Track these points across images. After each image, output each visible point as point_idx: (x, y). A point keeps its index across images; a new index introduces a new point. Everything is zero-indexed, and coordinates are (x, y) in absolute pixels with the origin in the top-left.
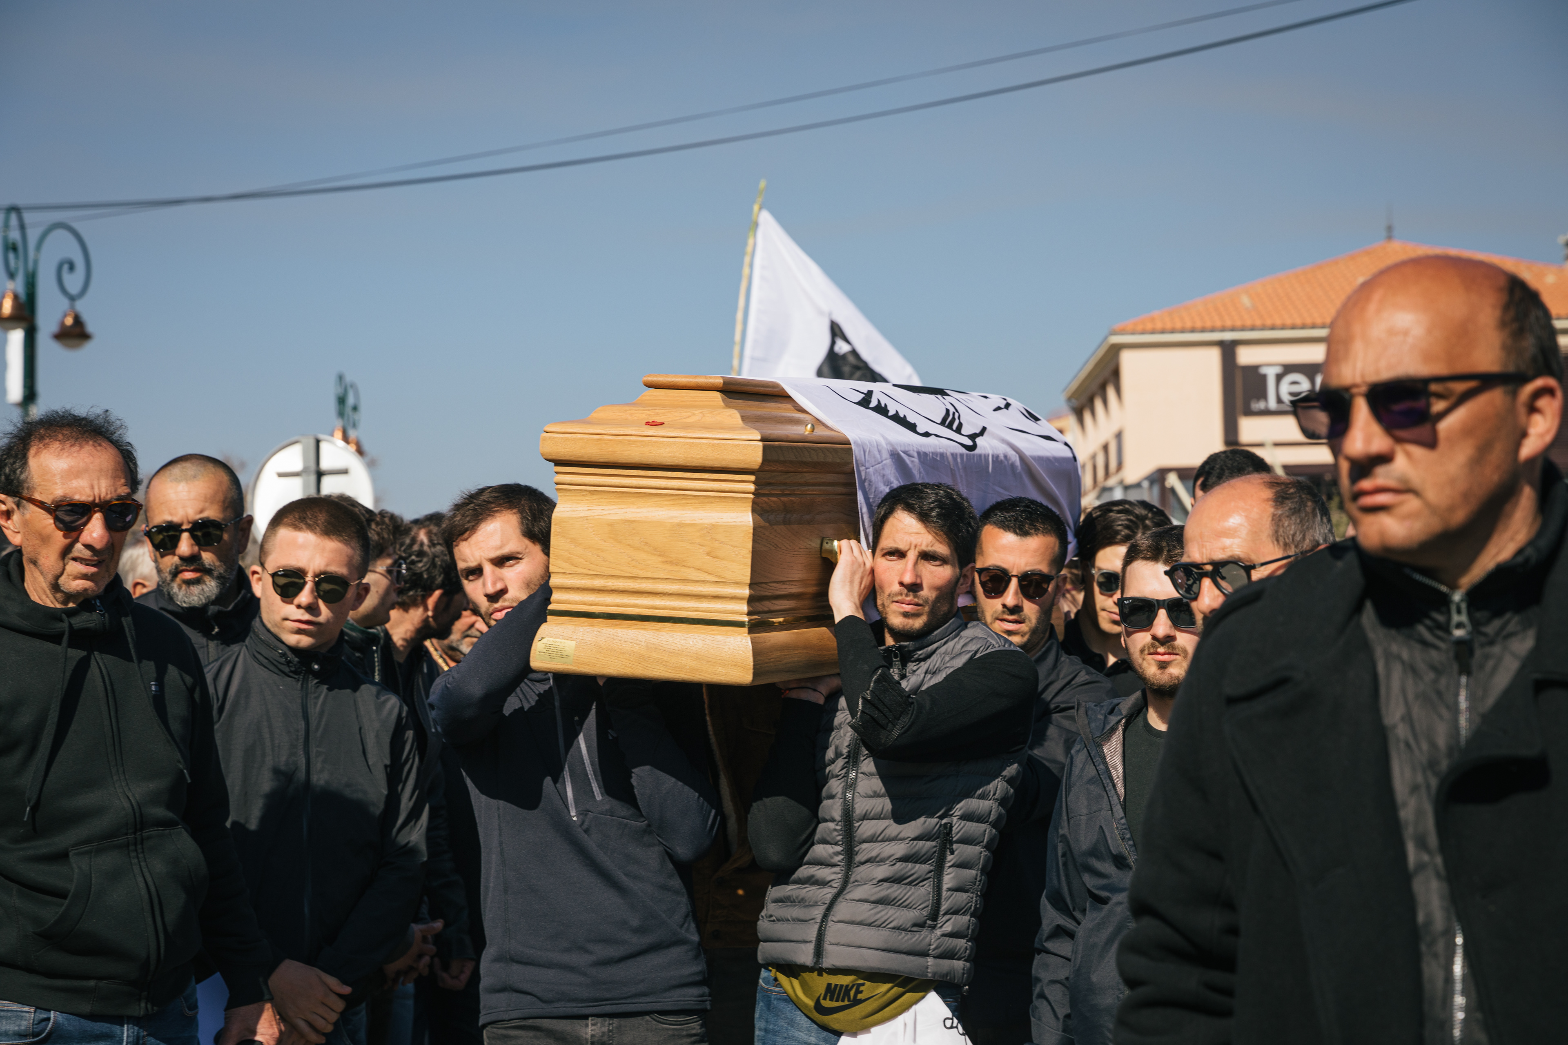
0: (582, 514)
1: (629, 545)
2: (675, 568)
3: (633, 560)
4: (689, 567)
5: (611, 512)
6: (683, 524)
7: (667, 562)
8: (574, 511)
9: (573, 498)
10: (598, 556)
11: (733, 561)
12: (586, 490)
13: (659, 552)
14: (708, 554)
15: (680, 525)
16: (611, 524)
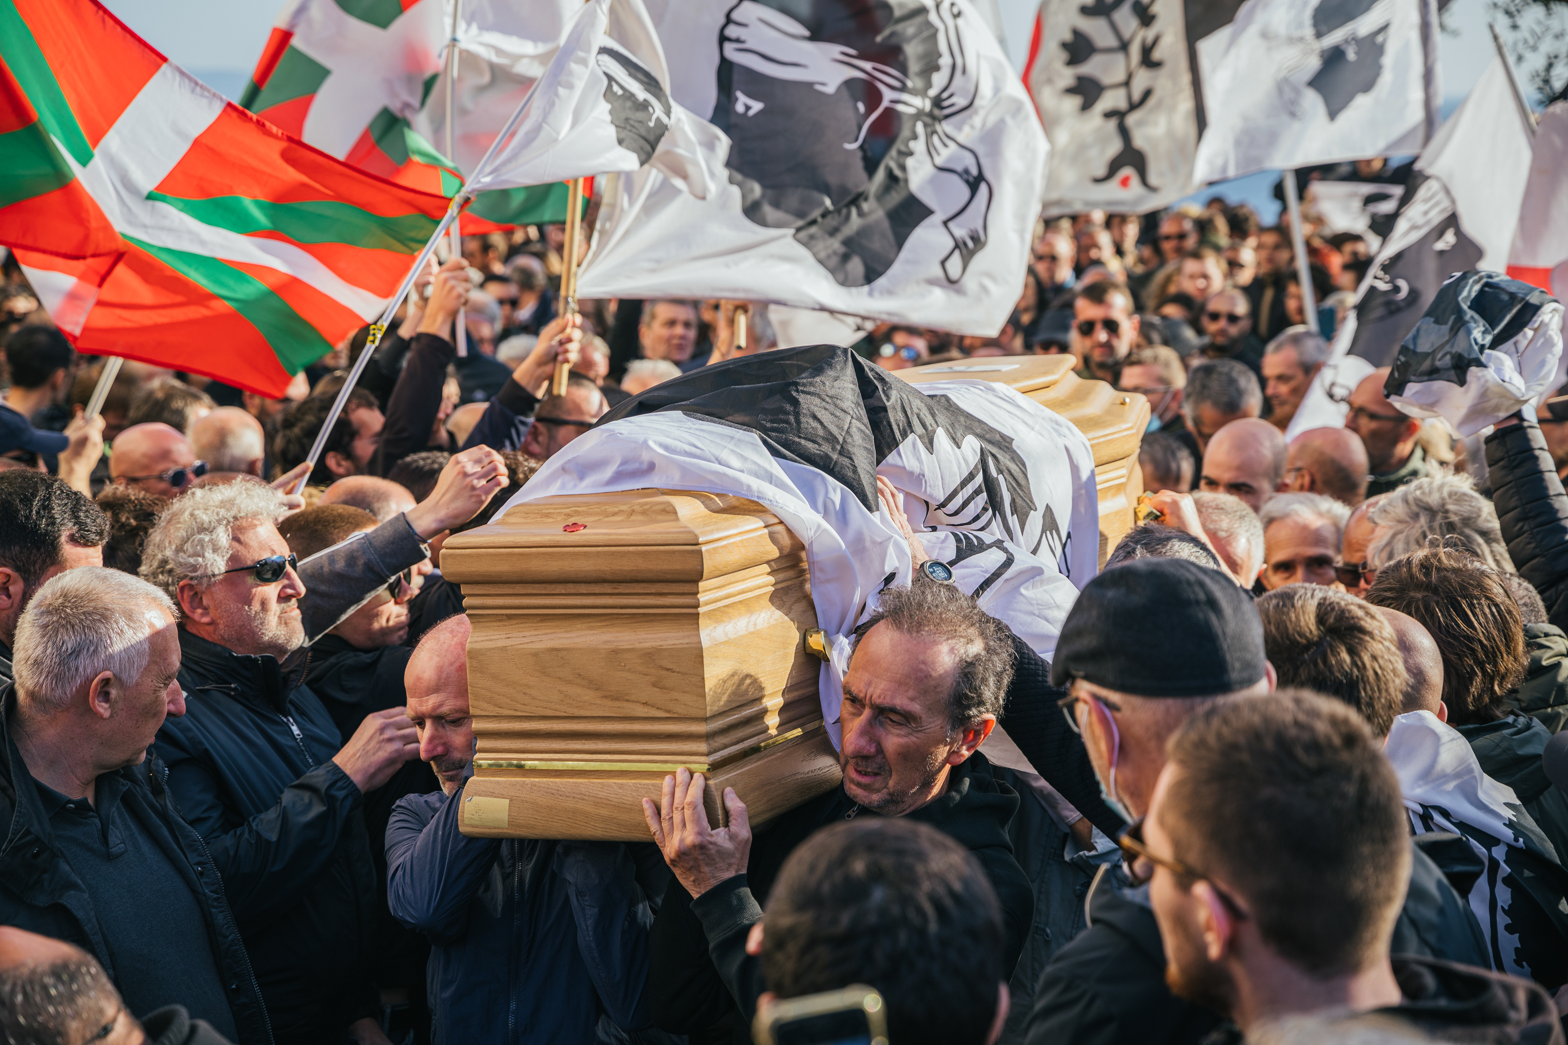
0: (500, 644)
1: (559, 678)
2: (617, 704)
3: (566, 696)
4: (634, 702)
5: (533, 639)
6: (621, 649)
7: (606, 697)
8: (490, 640)
9: (488, 624)
10: (525, 694)
11: (685, 692)
12: (502, 615)
13: (595, 685)
14: (654, 685)
15: (615, 651)
16: (535, 654)
